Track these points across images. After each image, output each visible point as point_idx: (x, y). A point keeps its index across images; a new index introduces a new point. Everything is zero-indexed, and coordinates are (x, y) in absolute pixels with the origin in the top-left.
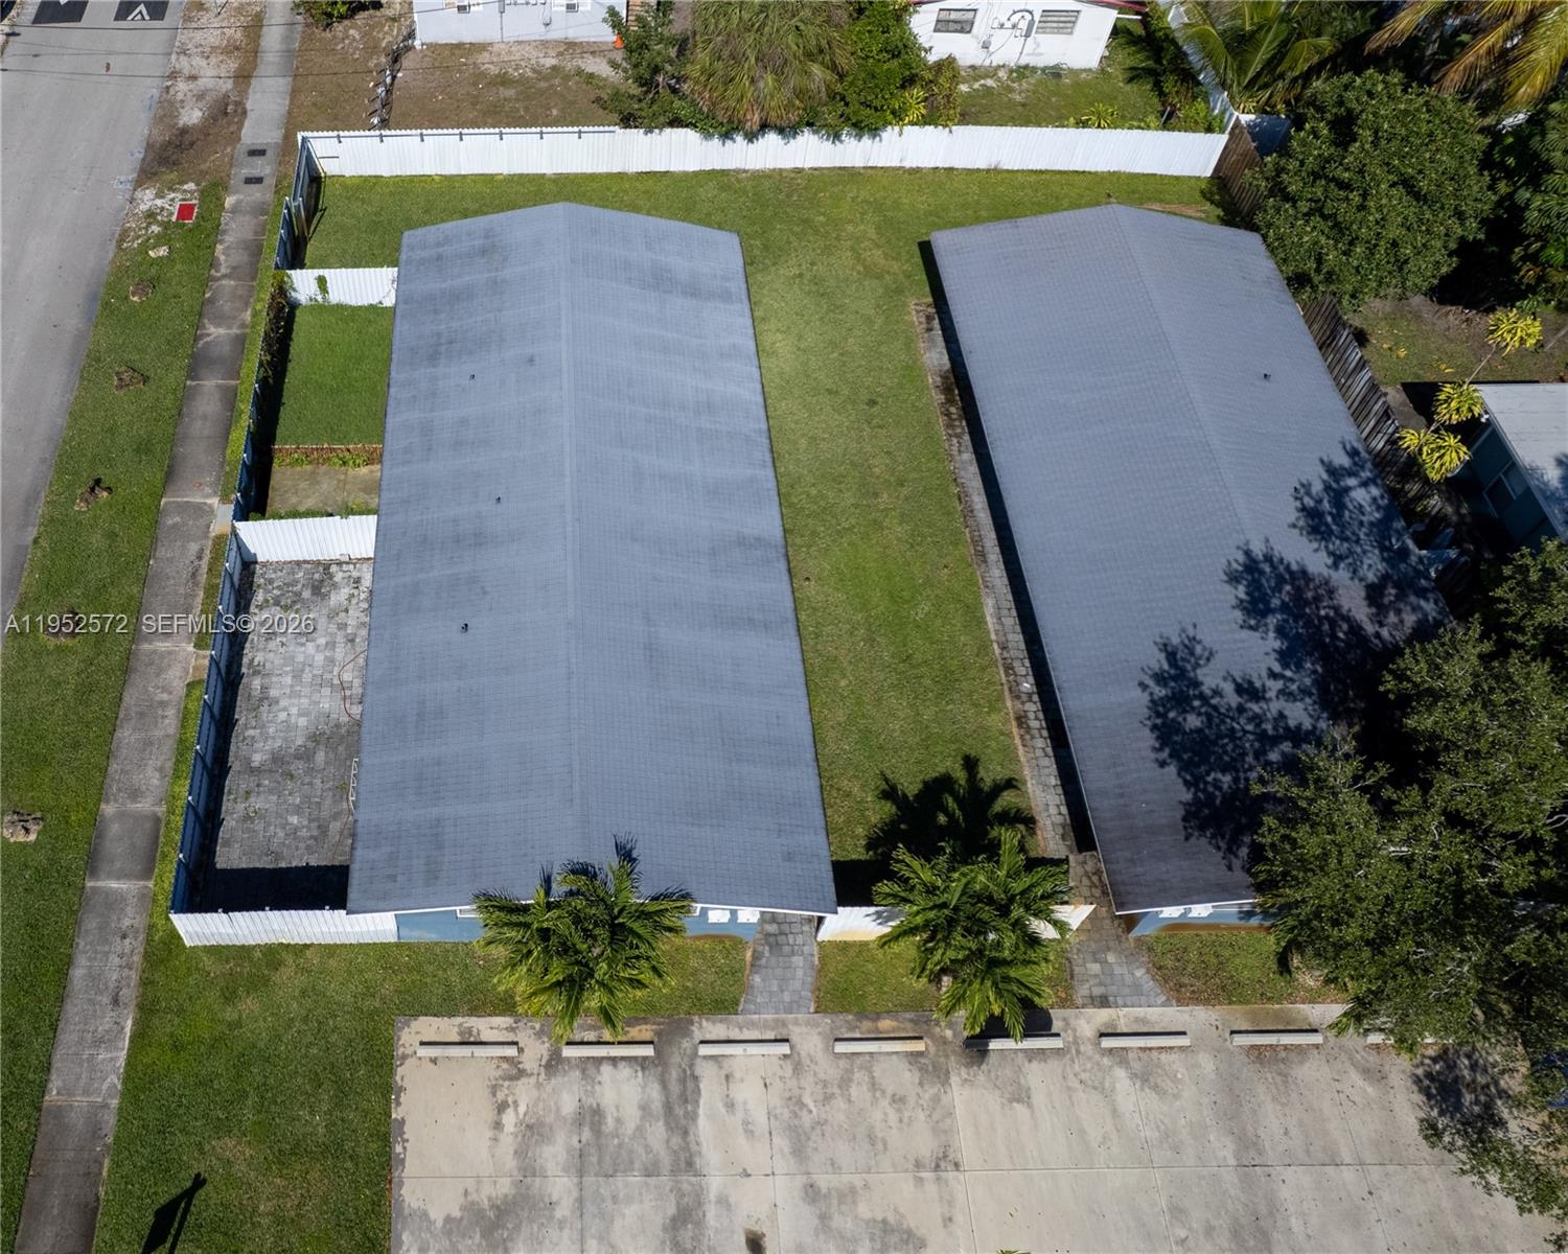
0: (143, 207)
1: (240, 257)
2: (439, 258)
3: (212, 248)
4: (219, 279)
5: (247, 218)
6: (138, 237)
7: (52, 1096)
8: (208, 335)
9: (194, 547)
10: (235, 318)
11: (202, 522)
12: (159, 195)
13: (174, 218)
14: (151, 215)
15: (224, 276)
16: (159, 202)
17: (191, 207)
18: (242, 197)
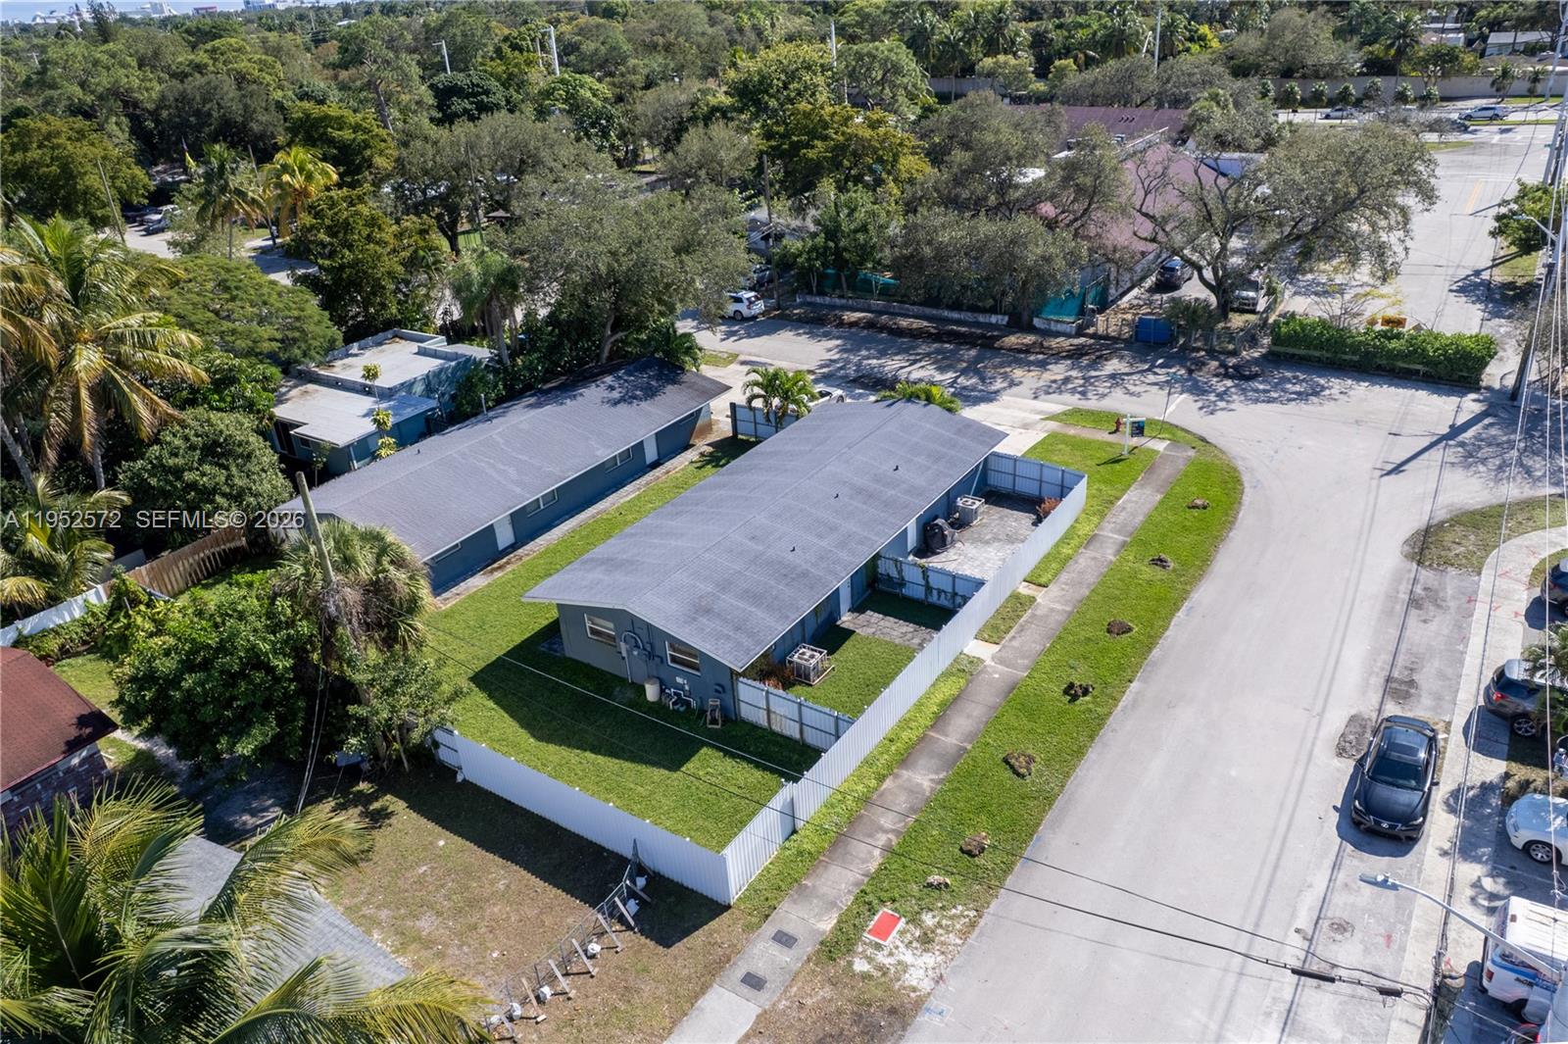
0: (929, 959)
1: (859, 848)
2: (738, 629)
3: (882, 868)
4: (893, 831)
5: (823, 890)
6: (951, 918)
7: (1159, 497)
8: (932, 780)
9: (1015, 643)
10: (900, 787)
11: (1003, 654)
12: (904, 967)
13: (902, 924)
14: (926, 940)
15: (886, 832)
16: (908, 957)
17: (874, 932)
18: (812, 921)
